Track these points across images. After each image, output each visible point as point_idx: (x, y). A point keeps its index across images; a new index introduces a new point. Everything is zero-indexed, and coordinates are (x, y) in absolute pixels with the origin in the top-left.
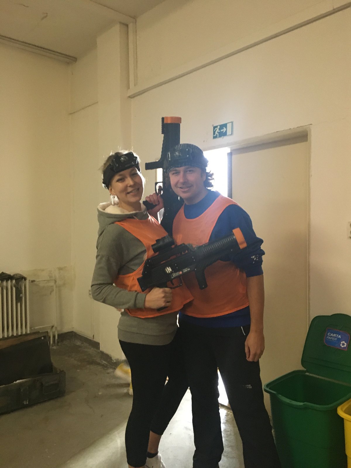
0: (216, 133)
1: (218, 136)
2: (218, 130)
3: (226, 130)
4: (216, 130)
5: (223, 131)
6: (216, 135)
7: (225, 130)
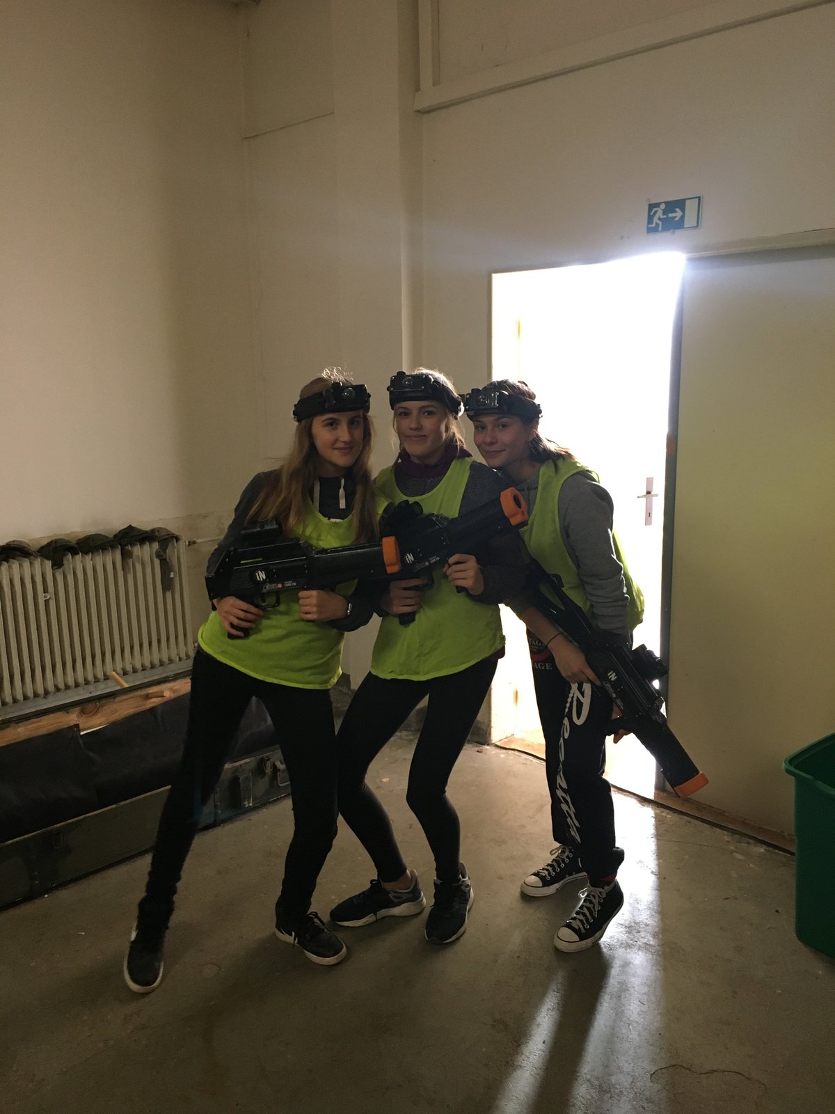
0: (656, 219)
1: (660, 229)
2: (660, 214)
3: (683, 216)
4: (656, 212)
5: (676, 217)
6: (654, 225)
7: (679, 214)
